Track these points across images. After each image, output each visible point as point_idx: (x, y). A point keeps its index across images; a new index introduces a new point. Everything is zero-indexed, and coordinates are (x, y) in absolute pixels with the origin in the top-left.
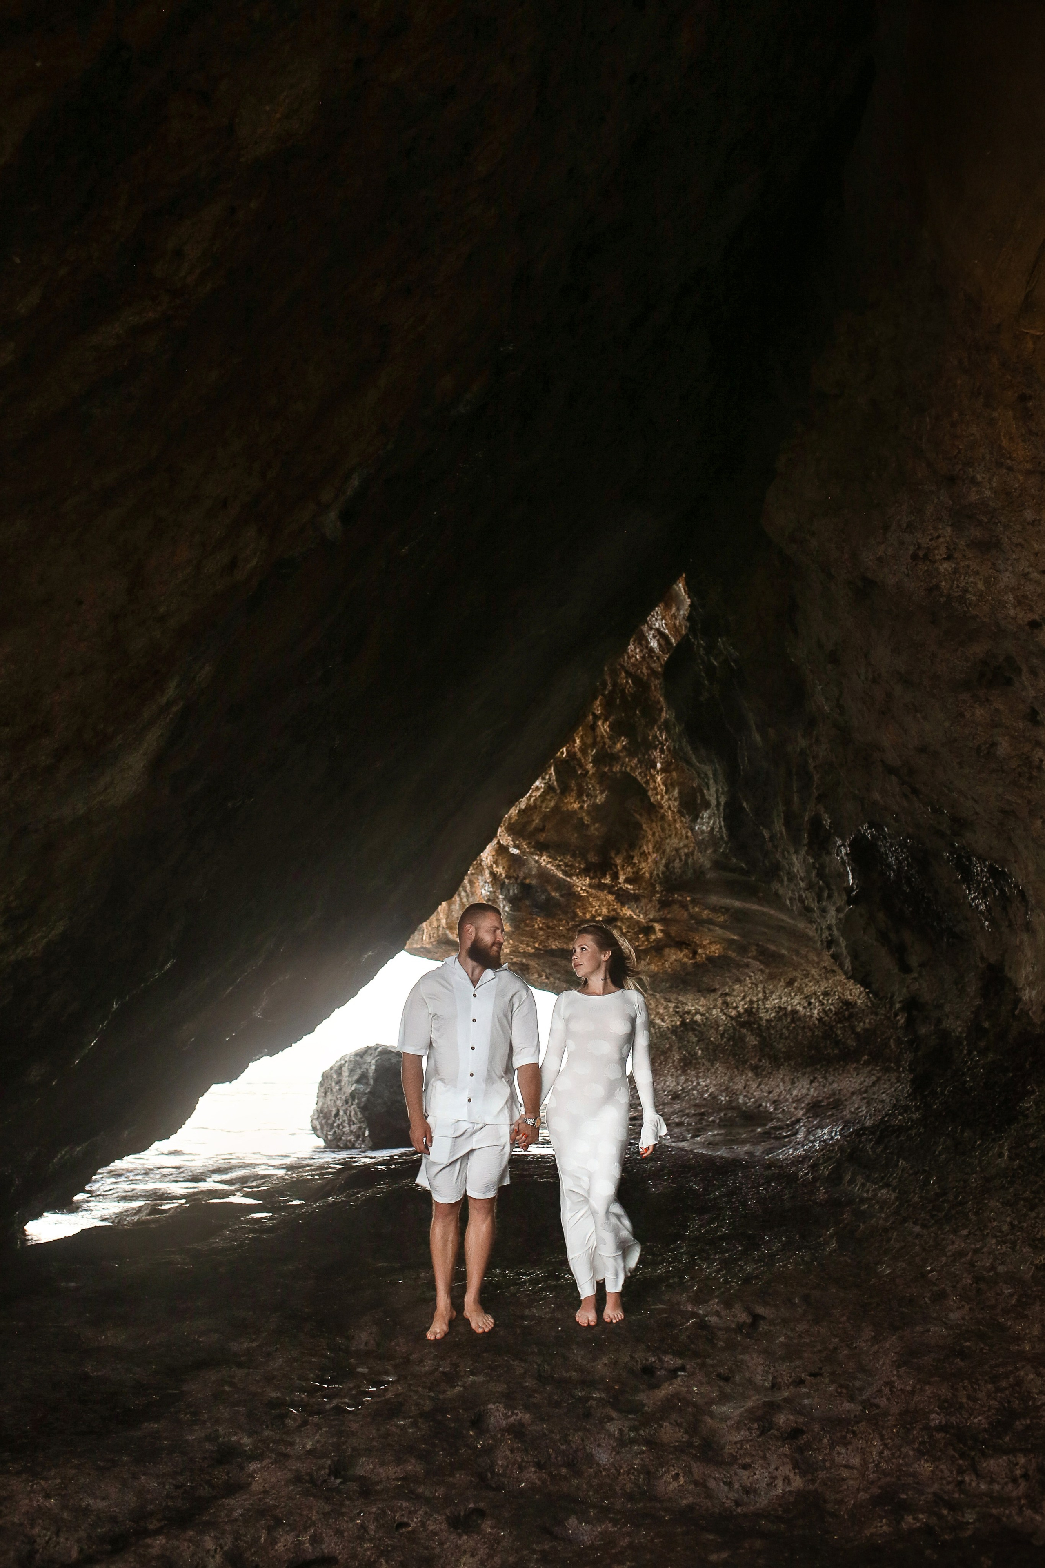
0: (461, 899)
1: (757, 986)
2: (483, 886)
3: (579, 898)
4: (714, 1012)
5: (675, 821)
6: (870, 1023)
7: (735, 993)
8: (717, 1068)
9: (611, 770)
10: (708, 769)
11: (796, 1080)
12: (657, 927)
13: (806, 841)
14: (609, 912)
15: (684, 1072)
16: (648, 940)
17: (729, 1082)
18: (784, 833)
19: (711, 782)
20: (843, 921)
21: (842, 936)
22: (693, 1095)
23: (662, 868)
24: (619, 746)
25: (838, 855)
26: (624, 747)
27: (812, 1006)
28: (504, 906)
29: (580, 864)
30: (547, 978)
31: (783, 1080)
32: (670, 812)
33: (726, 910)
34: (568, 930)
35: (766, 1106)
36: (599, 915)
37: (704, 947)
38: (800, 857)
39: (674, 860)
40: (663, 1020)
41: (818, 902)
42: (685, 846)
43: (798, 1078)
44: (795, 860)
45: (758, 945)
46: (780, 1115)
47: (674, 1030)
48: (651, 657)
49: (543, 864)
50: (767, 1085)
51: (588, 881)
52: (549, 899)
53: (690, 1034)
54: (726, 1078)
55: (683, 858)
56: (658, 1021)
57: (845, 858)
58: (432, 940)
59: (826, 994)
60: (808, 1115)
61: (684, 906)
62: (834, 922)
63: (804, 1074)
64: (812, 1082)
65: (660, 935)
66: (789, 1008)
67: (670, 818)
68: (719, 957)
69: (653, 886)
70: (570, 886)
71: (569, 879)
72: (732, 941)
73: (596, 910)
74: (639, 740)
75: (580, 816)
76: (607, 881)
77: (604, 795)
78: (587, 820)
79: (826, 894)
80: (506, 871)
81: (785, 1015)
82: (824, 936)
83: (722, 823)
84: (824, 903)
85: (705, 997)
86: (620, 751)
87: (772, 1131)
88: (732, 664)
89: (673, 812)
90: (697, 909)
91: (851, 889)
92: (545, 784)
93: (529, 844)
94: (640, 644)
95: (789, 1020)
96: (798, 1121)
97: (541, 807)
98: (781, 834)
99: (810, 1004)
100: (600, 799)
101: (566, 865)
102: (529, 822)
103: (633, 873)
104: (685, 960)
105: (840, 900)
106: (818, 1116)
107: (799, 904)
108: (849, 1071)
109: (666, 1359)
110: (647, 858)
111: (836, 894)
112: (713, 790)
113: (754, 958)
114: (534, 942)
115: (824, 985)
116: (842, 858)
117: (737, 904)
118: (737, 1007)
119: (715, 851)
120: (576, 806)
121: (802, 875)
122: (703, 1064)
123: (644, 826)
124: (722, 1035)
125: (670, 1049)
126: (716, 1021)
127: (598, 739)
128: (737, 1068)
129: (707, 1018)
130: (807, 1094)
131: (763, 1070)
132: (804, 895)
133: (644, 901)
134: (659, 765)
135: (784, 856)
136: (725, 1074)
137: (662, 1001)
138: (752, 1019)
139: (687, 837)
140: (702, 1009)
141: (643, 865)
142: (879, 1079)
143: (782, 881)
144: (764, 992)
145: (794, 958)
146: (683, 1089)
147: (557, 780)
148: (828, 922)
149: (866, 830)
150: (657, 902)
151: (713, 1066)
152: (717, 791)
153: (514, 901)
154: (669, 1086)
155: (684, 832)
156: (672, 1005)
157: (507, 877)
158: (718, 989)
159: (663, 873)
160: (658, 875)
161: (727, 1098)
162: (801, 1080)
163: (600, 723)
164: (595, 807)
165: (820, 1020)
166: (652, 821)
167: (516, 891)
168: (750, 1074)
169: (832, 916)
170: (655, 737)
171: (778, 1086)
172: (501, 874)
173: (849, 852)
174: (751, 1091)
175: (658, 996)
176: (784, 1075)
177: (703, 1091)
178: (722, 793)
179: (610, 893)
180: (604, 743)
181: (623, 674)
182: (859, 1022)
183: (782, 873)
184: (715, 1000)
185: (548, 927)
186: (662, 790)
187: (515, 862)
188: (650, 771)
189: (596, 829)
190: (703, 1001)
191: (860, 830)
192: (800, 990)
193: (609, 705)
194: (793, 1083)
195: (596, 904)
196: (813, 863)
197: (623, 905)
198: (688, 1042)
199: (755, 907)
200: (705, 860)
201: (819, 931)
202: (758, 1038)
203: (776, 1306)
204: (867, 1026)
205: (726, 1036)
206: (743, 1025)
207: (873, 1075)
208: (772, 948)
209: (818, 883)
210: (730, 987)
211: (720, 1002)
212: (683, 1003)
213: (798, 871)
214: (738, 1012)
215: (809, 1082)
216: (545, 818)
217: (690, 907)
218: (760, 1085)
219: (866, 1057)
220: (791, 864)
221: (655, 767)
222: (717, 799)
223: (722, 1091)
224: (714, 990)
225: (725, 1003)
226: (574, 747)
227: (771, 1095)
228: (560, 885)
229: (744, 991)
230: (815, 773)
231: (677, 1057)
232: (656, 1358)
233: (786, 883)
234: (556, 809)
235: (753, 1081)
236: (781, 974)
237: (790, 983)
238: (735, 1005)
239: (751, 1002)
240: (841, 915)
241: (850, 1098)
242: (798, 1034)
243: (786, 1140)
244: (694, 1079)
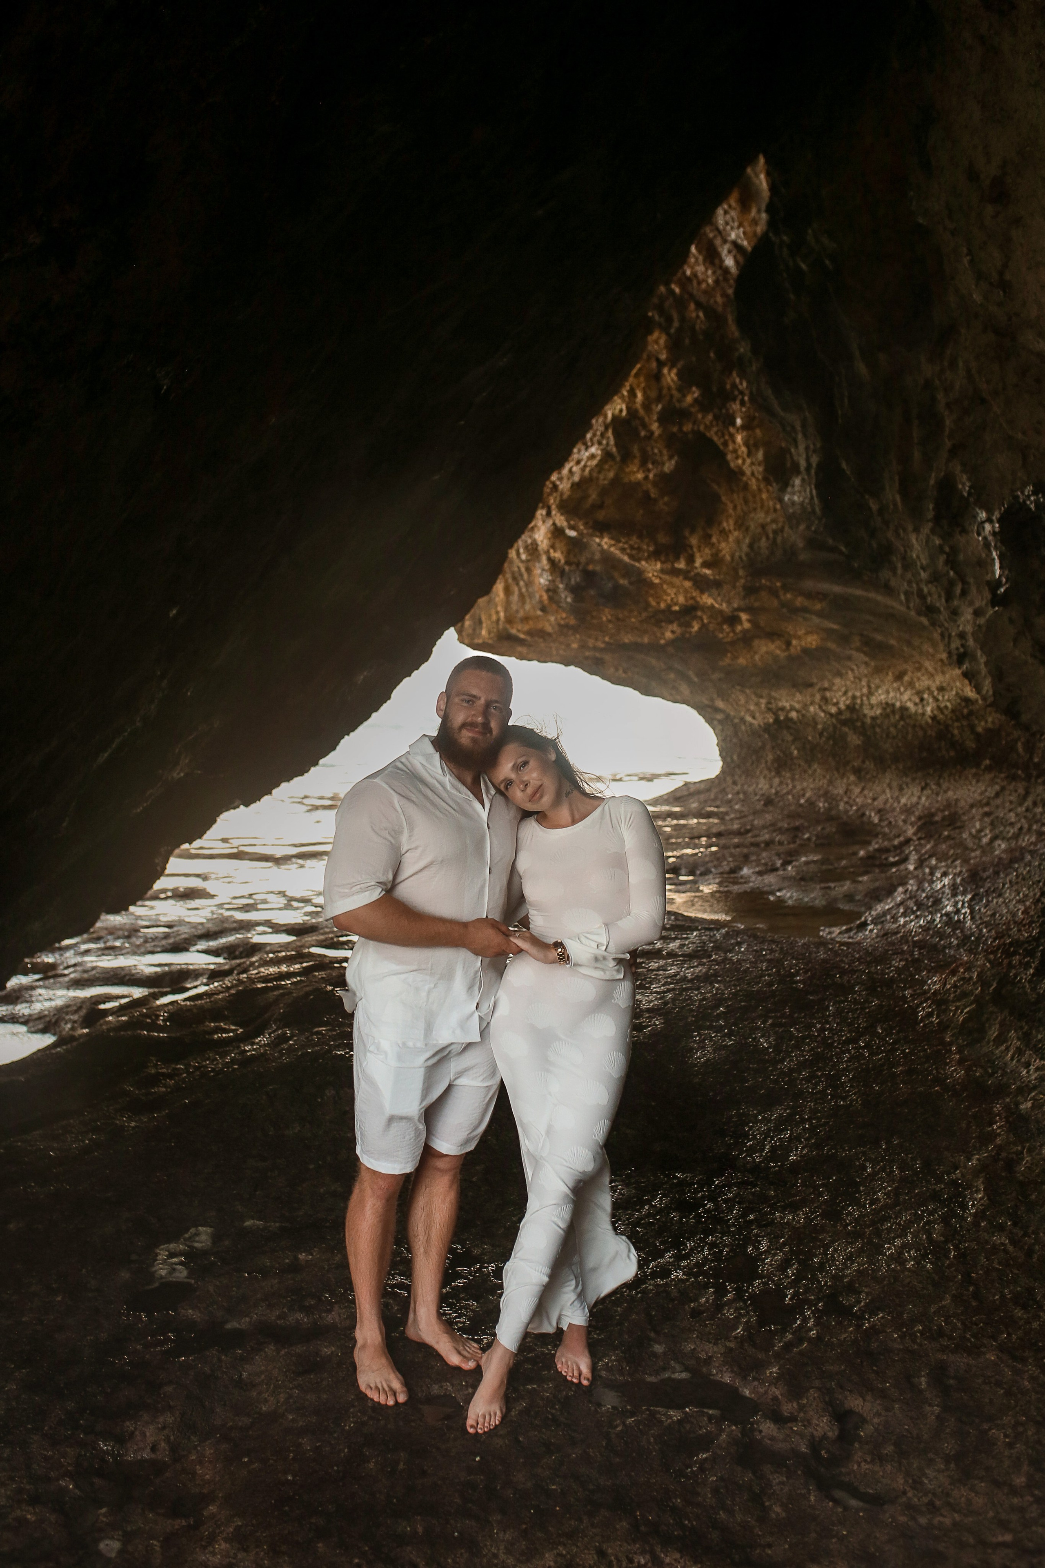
0: (520, 590)
1: (860, 680)
2: (541, 575)
3: (651, 585)
4: (812, 709)
5: (760, 490)
6: (993, 722)
7: (835, 688)
8: (815, 771)
9: (680, 430)
10: (794, 419)
11: (904, 786)
12: (744, 616)
13: (930, 515)
14: (686, 600)
15: (778, 773)
16: (733, 631)
17: (828, 785)
18: (899, 504)
19: (800, 436)
20: (984, 629)
21: (981, 649)
22: (788, 800)
23: (745, 548)
24: (689, 399)
25: (979, 534)
26: (696, 400)
27: (925, 702)
28: (566, 597)
29: (648, 546)
30: (625, 672)
31: (890, 786)
32: (754, 480)
33: (822, 596)
34: (641, 622)
35: (870, 816)
36: (676, 604)
37: (799, 638)
38: (921, 536)
39: (760, 539)
40: (754, 717)
41: (947, 601)
42: (774, 521)
43: (907, 784)
44: (914, 541)
45: (862, 635)
46: (886, 830)
47: (767, 728)
48: (726, 280)
49: (605, 547)
50: (871, 790)
51: (659, 566)
52: (617, 587)
53: (785, 732)
54: (825, 781)
55: (771, 535)
56: (749, 719)
57: (990, 538)
58: (492, 635)
59: (941, 689)
60: (919, 835)
61: (774, 592)
62: (969, 629)
63: (913, 780)
64: (923, 789)
65: (747, 625)
66: (898, 704)
67: (755, 487)
68: (816, 649)
69: (735, 570)
70: (640, 572)
71: (637, 564)
72: (829, 632)
73: (672, 599)
74: (715, 389)
75: (645, 488)
76: (681, 565)
77: (673, 462)
78: (653, 493)
79: (958, 590)
80: (566, 557)
81: (893, 712)
82: (953, 646)
83: (814, 492)
84: (956, 603)
85: (801, 693)
86: (692, 405)
87: (877, 855)
88: (827, 262)
89: (757, 479)
90: (789, 596)
91: (999, 584)
92: (602, 450)
93: (586, 524)
94: (712, 263)
95: (897, 717)
96: (908, 841)
97: (598, 479)
98: (895, 505)
99: (922, 700)
100: (669, 466)
101: (632, 548)
102: (585, 497)
103: (712, 555)
104: (778, 652)
105: (981, 599)
106: (931, 836)
107: (917, 600)
108: (967, 778)
109: (668, 1560)
110: (728, 537)
111: (974, 590)
112: (802, 447)
113: (858, 650)
114: (604, 637)
115: (939, 679)
116: (985, 538)
117: (837, 589)
118: (836, 704)
119: (808, 528)
120: (640, 476)
121: (924, 562)
122: (800, 766)
123: (724, 498)
124: (821, 734)
125: (763, 748)
126: (814, 719)
127: (665, 391)
128: (837, 770)
129: (803, 716)
130: (918, 803)
131: (867, 773)
132: (926, 590)
133: (726, 587)
134: (739, 421)
135: (898, 535)
136: (824, 777)
137: (753, 697)
138: (855, 716)
139: (775, 510)
140: (797, 706)
141: (723, 545)
142: (1003, 789)
143: (894, 570)
144: (869, 687)
145: (905, 648)
146: (777, 793)
147: (616, 445)
148: (961, 628)
149: (1028, 497)
150: (741, 589)
151: (810, 766)
152: (807, 448)
153: (575, 590)
154: (761, 789)
155: (771, 503)
156: (763, 701)
157: (567, 563)
158: (816, 684)
159: (747, 555)
160: (740, 557)
161: (826, 805)
162: (911, 786)
163: (665, 371)
164: (663, 477)
165: (934, 718)
166: (732, 491)
167: (578, 579)
168: (852, 778)
169: (966, 621)
170: (734, 386)
171: (884, 792)
172: (560, 561)
173: (997, 530)
174: (853, 797)
175: (748, 691)
176: (891, 780)
177: (799, 796)
178: (814, 451)
179: (686, 578)
180: (672, 396)
181: (692, 306)
182: (980, 721)
183: (894, 559)
184: (813, 695)
185: (618, 619)
186: (743, 452)
187: (575, 546)
188: (728, 430)
189: (665, 504)
190: (798, 697)
191: (1017, 497)
192: (911, 684)
193: (675, 346)
194: (901, 789)
195: (672, 592)
196: (940, 545)
197: (702, 592)
198: (783, 740)
199: (859, 592)
200: (796, 537)
201: (946, 639)
202: (861, 738)
203: (883, 1394)
204: (990, 725)
205: (825, 734)
206: (844, 723)
207: (997, 783)
208: (879, 637)
209: (948, 573)
210: (830, 681)
211: (818, 697)
212: (775, 699)
213: (918, 557)
214: (839, 709)
215: (920, 789)
216: (604, 492)
217: (781, 593)
218: (863, 789)
219: (988, 762)
220: (908, 546)
221: (733, 423)
222: (808, 459)
223: (819, 797)
224: (811, 685)
225: (825, 700)
226: (635, 403)
227: (876, 803)
228: (628, 571)
229: (846, 685)
230: (946, 413)
231: (770, 757)
232: (648, 1557)
233: (900, 571)
234: (616, 481)
235: (856, 785)
236: (889, 667)
237: (899, 677)
238: (835, 700)
239: (854, 697)
240: (982, 621)
241: (969, 811)
242: (907, 733)
243: (894, 870)
244: (789, 781)
